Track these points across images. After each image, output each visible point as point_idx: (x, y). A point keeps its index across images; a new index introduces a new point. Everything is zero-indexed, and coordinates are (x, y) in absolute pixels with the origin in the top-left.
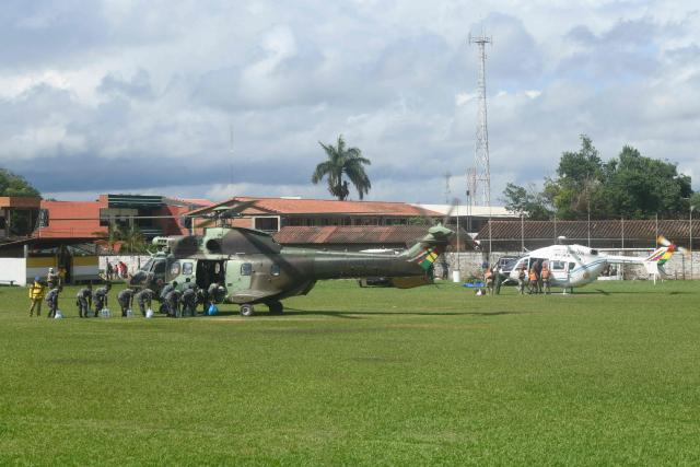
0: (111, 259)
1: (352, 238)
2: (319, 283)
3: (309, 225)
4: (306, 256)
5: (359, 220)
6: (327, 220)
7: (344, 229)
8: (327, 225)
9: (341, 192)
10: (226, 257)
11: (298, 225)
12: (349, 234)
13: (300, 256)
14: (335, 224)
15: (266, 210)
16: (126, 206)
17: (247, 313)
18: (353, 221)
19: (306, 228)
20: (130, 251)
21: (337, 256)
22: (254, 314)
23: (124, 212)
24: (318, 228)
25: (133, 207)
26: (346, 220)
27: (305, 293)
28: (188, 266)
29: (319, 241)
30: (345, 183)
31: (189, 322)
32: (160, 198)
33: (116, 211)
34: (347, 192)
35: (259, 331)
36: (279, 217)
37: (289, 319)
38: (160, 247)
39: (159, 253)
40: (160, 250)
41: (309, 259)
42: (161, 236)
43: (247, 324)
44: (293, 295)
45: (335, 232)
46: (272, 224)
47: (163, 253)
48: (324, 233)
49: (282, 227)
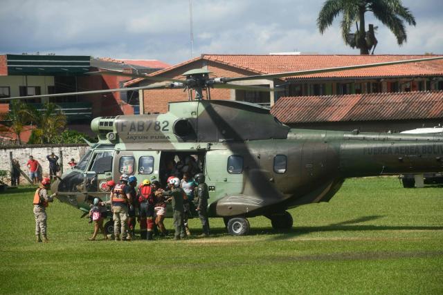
0: (17, 153)
1: (387, 113)
2: (349, 182)
3: (316, 93)
4: (326, 142)
5: (394, 84)
6: (344, 86)
7: (374, 99)
8: (345, 93)
9: (364, 42)
10: (204, 146)
11: (300, 94)
12: (382, 105)
13: (318, 141)
14: (358, 92)
15: (252, 73)
16: (34, 72)
17: (239, 231)
18: (385, 86)
19: (315, 100)
20: (45, 140)
21: (374, 140)
22: (250, 232)
23: (34, 81)
24: (334, 99)
25: (46, 73)
26: (375, 85)
27: (327, 199)
28: (147, 161)
29: (335, 118)
30: (371, 26)
31: (154, 245)
32: (88, 58)
33: (19, 81)
34: (374, 42)
35: (263, 258)
36: (271, 83)
37: (305, 238)
38: (103, 133)
39: (101, 142)
40: (104, 138)
41: (332, 146)
42: (103, 116)
43: (242, 247)
44: (310, 201)
45: (359, 103)
46: (261, 95)
47: (107, 142)
48: (343, 106)
49: (276, 99)
